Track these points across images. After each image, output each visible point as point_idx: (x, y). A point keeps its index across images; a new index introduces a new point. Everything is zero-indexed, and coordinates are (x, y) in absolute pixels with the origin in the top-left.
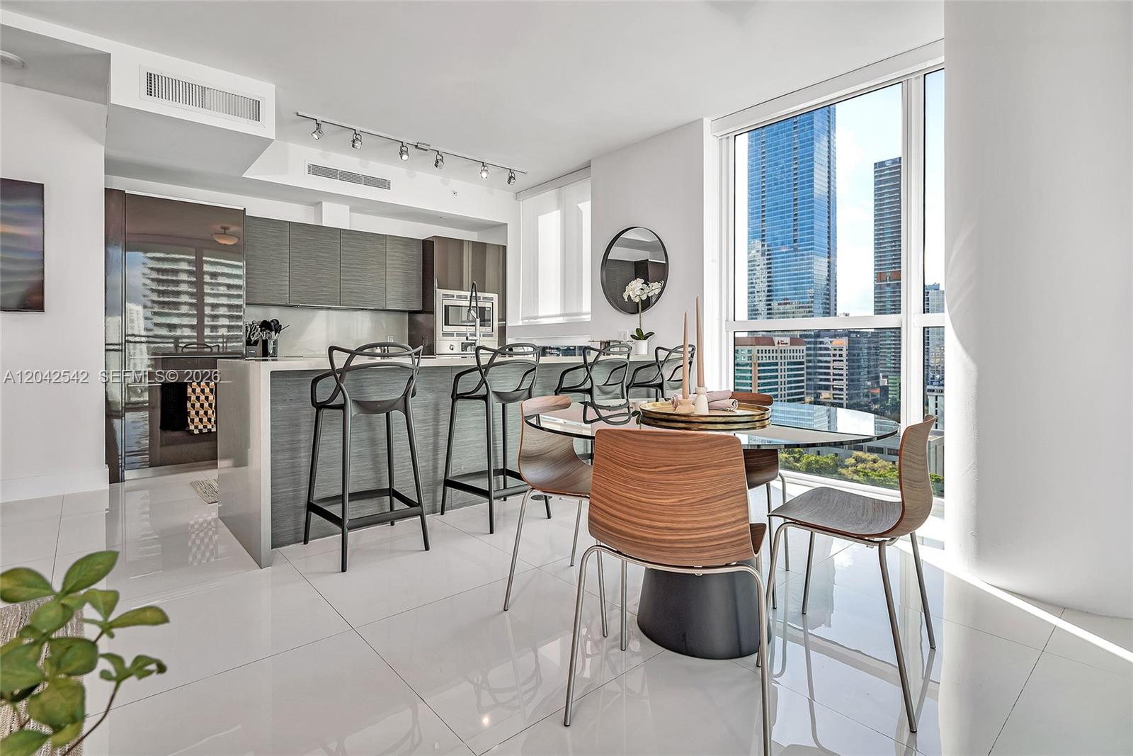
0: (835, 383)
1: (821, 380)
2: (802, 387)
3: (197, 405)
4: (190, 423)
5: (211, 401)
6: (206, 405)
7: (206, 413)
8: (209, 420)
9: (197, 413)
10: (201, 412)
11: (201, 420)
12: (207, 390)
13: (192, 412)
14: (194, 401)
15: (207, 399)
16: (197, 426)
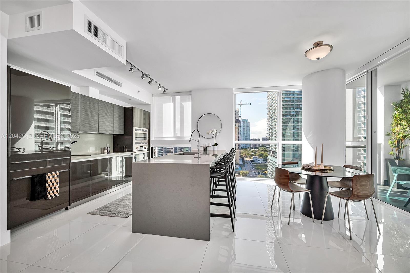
0: (171, 151)
1: (167, 150)
2: (163, 152)
3: (51, 184)
4: (48, 194)
5: (58, 181)
6: (55, 184)
7: (55, 188)
8: (57, 191)
9: (51, 189)
10: (53, 188)
11: (53, 192)
12: (56, 176)
13: (49, 189)
14: (49, 183)
15: (56, 180)
16: (52, 195)
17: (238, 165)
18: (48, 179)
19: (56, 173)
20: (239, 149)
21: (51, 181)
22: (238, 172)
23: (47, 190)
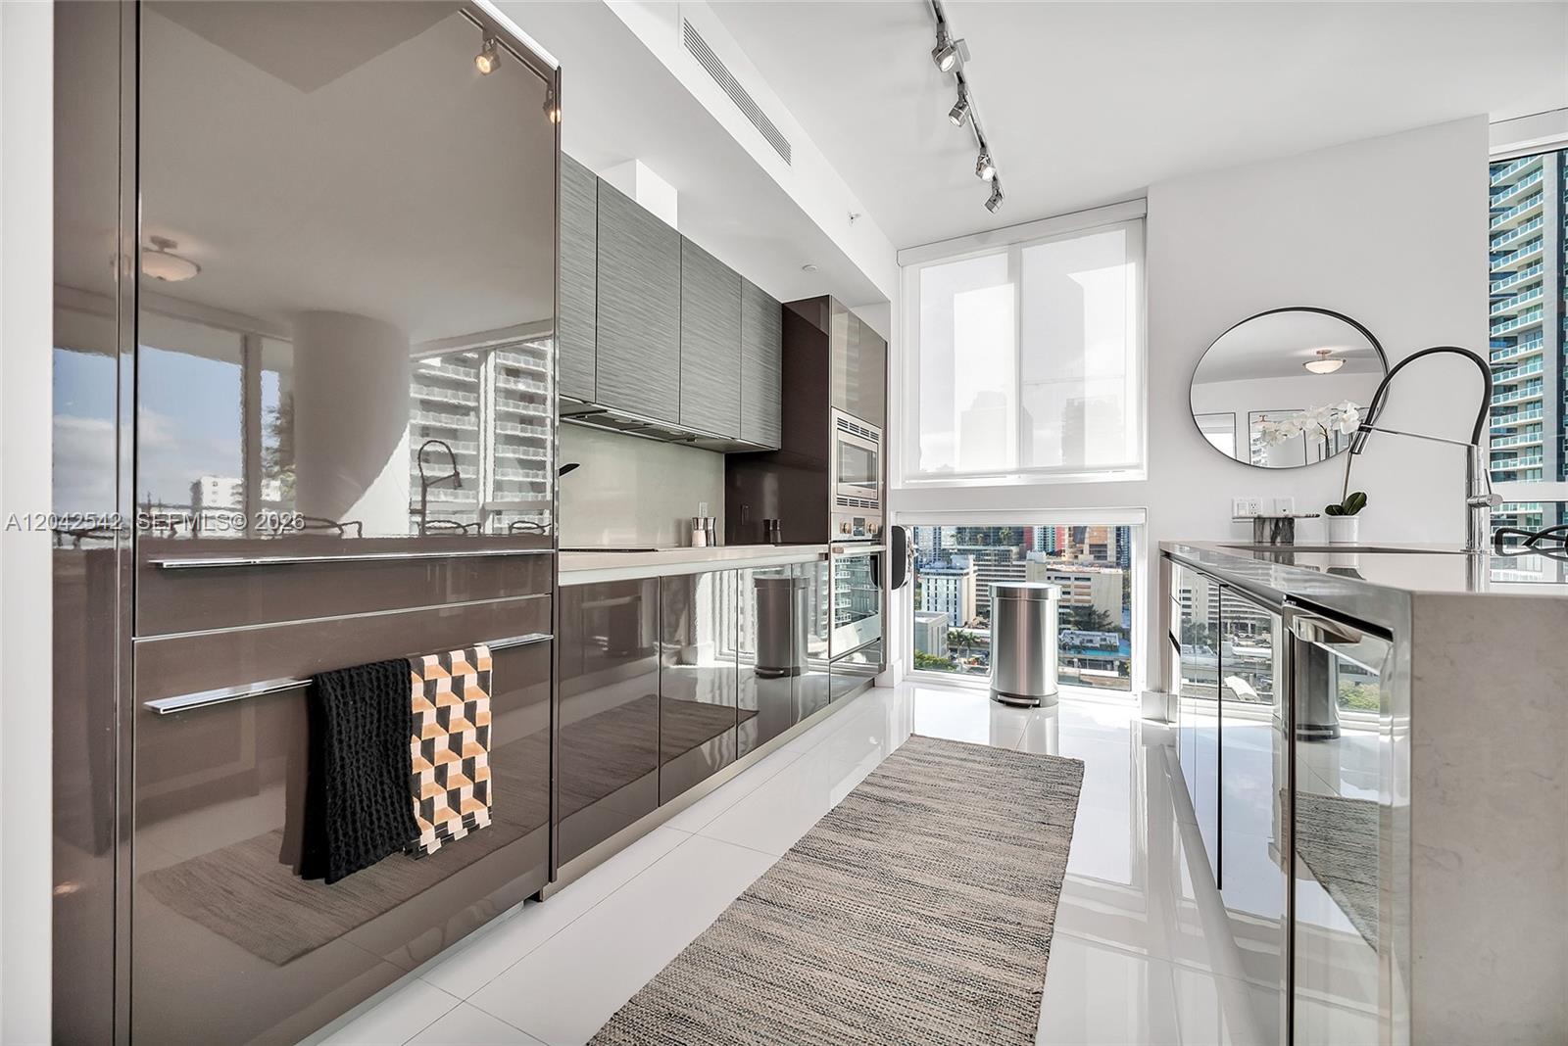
3: (442, 743)
4: (421, 821)
5: (484, 717)
6: (469, 737)
7: (469, 768)
8: (480, 792)
9: (441, 774)
10: (455, 768)
11: (454, 799)
12: (471, 681)
13: (427, 776)
14: (431, 730)
15: (470, 711)
16: (445, 824)
17: (1116, 634)
18: (422, 704)
19: (472, 659)
20: (1118, 565)
21: (443, 716)
22: (1117, 663)
23: (412, 785)
